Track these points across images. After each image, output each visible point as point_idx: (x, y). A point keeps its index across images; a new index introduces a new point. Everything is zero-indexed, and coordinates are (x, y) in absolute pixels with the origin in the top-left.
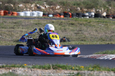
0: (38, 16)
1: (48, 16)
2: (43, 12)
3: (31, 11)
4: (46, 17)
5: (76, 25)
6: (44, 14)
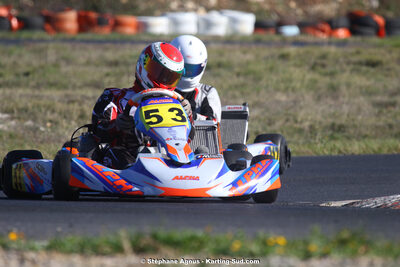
1: (278, 32)
3: (202, 12)
5: (389, 70)
6: (258, 26)
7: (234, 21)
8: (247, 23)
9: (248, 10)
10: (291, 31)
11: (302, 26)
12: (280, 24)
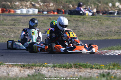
1: (43, 13)
2: (38, 9)
3: (26, 8)
4: (41, 14)
5: (72, 22)
6: (39, 12)
7: (34, 11)
8: (36, 11)
9: (36, 8)
10: (45, 13)
11: (47, 12)
12: (43, 11)
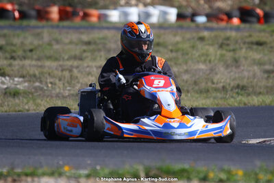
0: (161, 20)
2: (178, 7)
4: (187, 23)
9: (172, 6)
10: (201, 19)
11: (209, 17)
12: (194, 15)
